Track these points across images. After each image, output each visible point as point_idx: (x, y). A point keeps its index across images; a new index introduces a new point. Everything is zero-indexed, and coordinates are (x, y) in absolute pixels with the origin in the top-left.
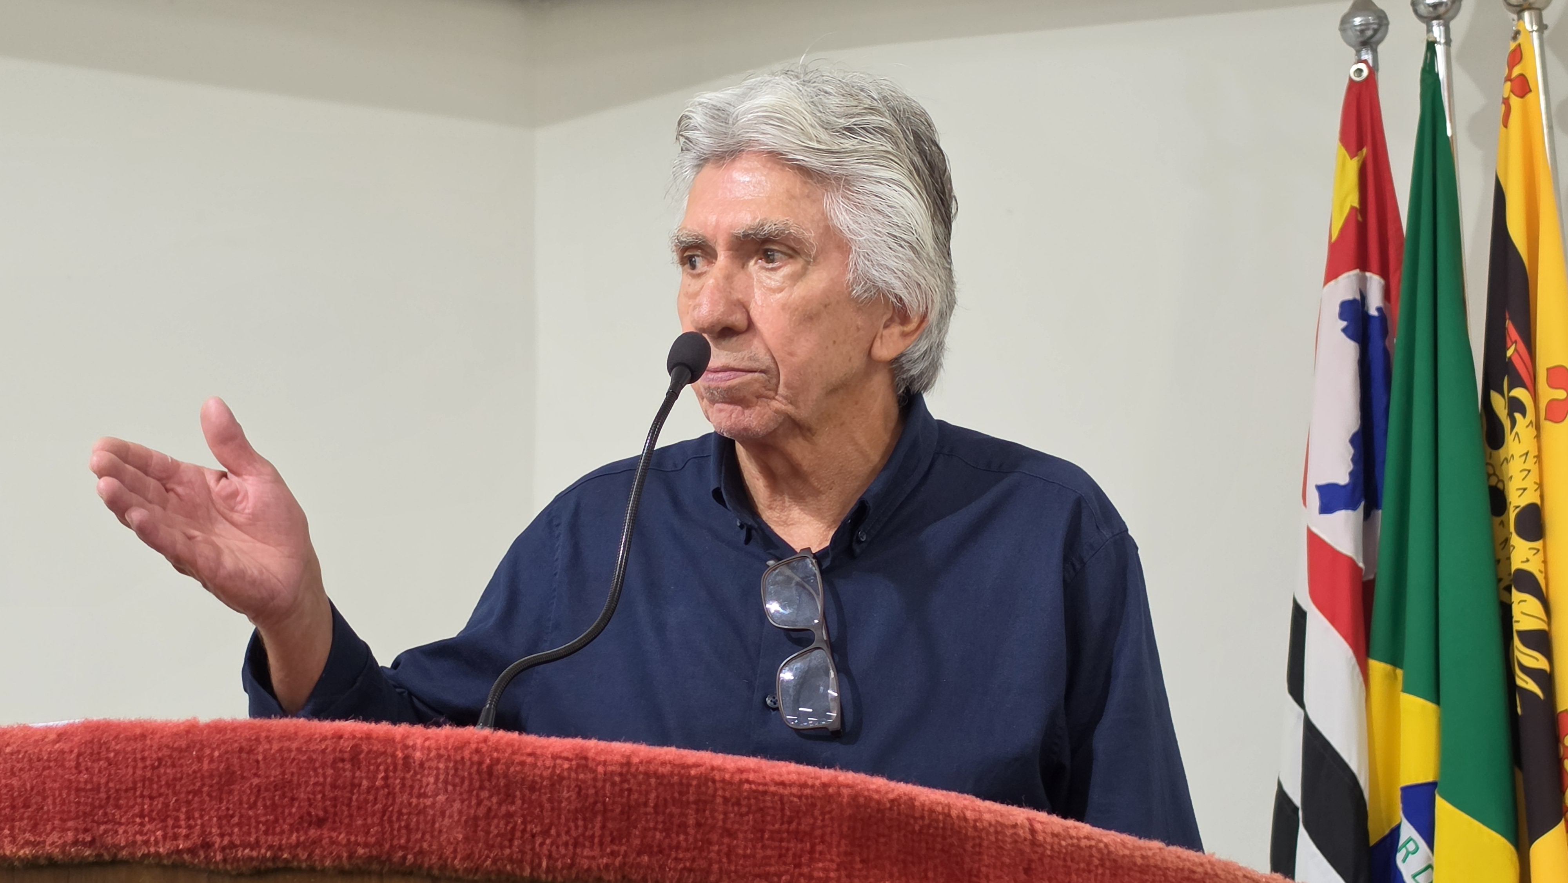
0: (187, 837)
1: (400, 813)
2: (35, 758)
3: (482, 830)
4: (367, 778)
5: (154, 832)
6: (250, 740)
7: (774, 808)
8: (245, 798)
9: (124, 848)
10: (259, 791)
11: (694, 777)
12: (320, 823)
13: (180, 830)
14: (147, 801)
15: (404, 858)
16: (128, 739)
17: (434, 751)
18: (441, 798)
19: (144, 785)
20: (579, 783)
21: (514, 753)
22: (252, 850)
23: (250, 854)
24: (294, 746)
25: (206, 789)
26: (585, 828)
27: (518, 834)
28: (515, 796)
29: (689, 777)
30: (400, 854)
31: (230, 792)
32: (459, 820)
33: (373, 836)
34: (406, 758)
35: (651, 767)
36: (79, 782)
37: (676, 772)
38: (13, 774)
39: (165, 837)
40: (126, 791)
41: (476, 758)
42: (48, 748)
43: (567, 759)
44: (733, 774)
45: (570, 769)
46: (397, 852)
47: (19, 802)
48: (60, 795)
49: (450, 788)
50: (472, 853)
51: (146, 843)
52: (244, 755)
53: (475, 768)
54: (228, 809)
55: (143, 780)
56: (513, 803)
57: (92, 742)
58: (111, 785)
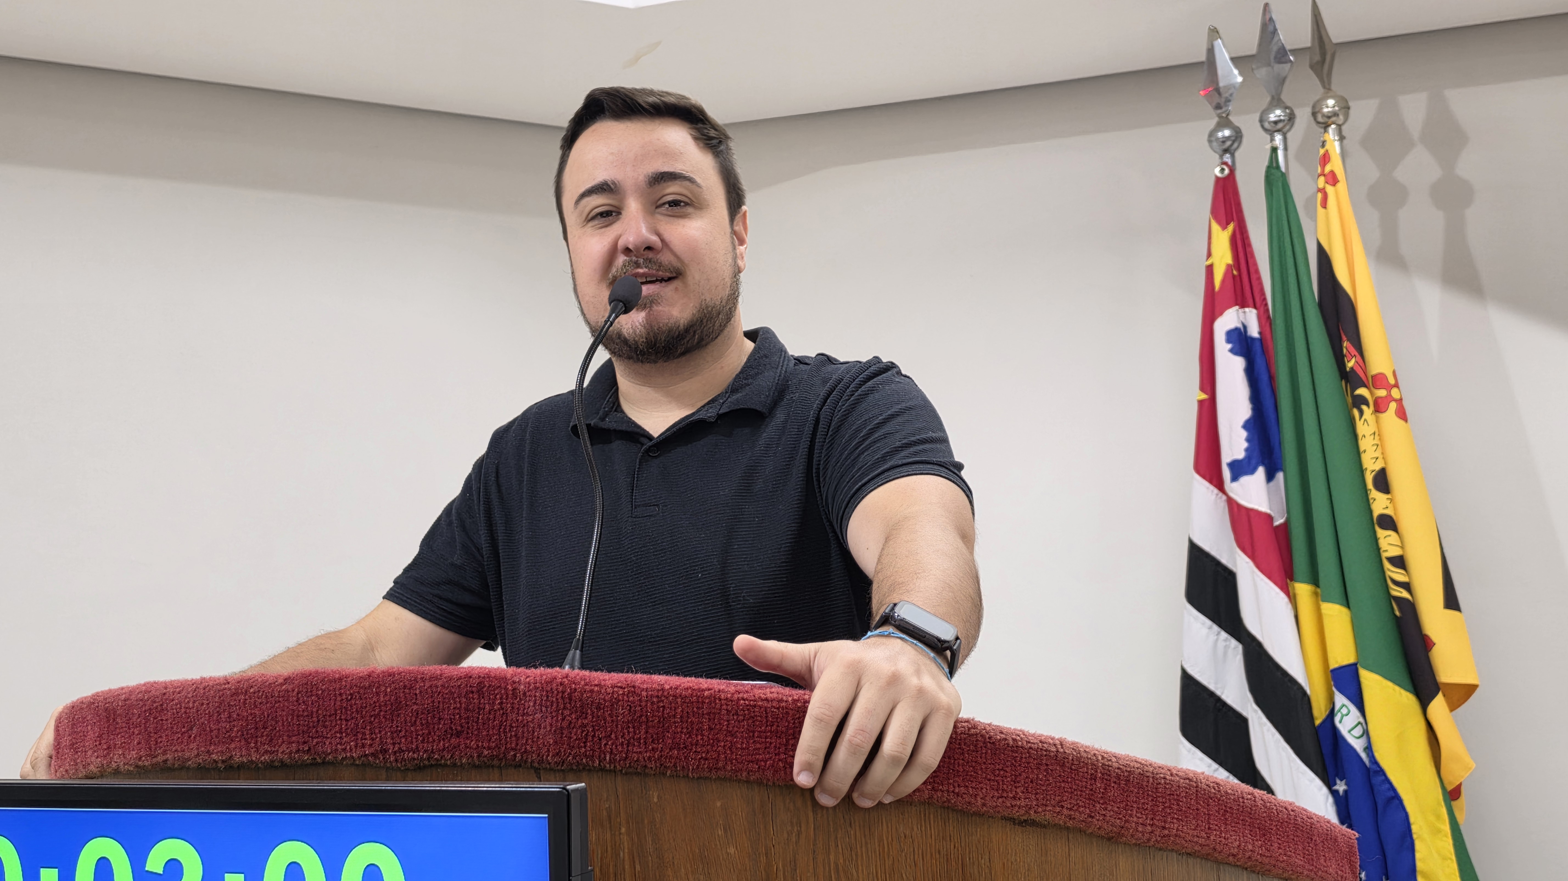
0: (371, 745)
1: (511, 726)
2: (269, 695)
3: (566, 737)
4: (489, 704)
5: (349, 743)
6: (411, 680)
7: (761, 717)
8: (408, 719)
9: (330, 754)
10: (417, 714)
11: (707, 697)
12: (458, 734)
13: (366, 741)
14: (344, 722)
15: (515, 755)
16: (330, 681)
17: (532, 684)
18: (538, 716)
19: (341, 711)
20: (629, 703)
21: (586, 684)
22: (414, 753)
23: (413, 756)
24: (440, 683)
25: (382, 713)
26: (635, 733)
27: (590, 738)
28: (587, 714)
29: (704, 697)
30: (512, 753)
31: (399, 715)
32: (550, 730)
33: (493, 742)
34: (514, 689)
35: (677, 692)
36: (299, 711)
37: (694, 694)
38: (256, 707)
39: (356, 747)
40: (330, 716)
41: (561, 689)
42: (279, 688)
43: (621, 687)
44: (733, 694)
45: (623, 694)
46: (509, 753)
47: (261, 724)
48: (287, 720)
49: (544, 709)
50: (560, 751)
51: (344, 750)
52: (407, 691)
53: (560, 695)
54: (397, 727)
55: (341, 708)
56: (586, 718)
57: (306, 684)
58: (320, 712)
